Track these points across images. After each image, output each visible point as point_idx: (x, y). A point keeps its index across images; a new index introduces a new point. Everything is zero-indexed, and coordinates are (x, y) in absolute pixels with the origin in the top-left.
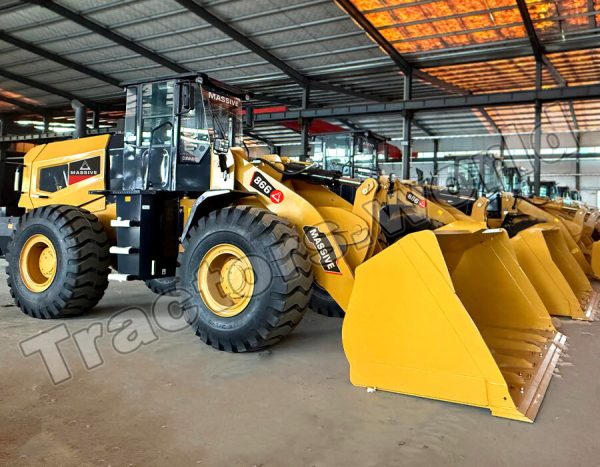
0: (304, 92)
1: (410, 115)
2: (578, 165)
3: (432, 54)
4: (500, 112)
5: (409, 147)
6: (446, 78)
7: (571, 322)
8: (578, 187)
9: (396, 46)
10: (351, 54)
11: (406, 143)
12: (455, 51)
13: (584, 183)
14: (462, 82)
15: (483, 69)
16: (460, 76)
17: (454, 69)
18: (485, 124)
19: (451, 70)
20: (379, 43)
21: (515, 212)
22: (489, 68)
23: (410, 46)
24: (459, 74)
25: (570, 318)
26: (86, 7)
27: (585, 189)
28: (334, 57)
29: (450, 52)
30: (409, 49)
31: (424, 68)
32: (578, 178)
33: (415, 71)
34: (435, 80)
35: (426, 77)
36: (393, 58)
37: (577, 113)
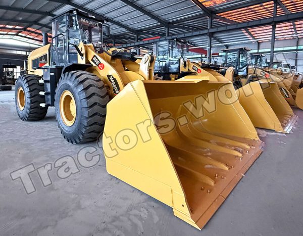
0: (167, 31)
1: (211, 35)
2: (297, 55)
3: (221, 6)
4: (255, 30)
5: (210, 49)
6: (229, 18)
7: (274, 133)
8: (296, 65)
9: (204, 4)
10: (185, 10)
11: (209, 48)
12: (232, 3)
13: (299, 63)
14: (237, 19)
15: (247, 11)
16: (236, 16)
17: (233, 13)
18: (250, 38)
19: (231, 13)
20: (196, 3)
21: (255, 75)
22: (250, 10)
23: (210, 3)
24: (235, 15)
25: (274, 131)
26: (83, 3)
27: (300, 66)
28: (177, 13)
29: (230, 4)
30: (210, 5)
31: (218, 13)
32: (296, 61)
33: (214, 16)
34: (224, 19)
35: (220, 18)
36: (203, 10)
37: (297, 29)
